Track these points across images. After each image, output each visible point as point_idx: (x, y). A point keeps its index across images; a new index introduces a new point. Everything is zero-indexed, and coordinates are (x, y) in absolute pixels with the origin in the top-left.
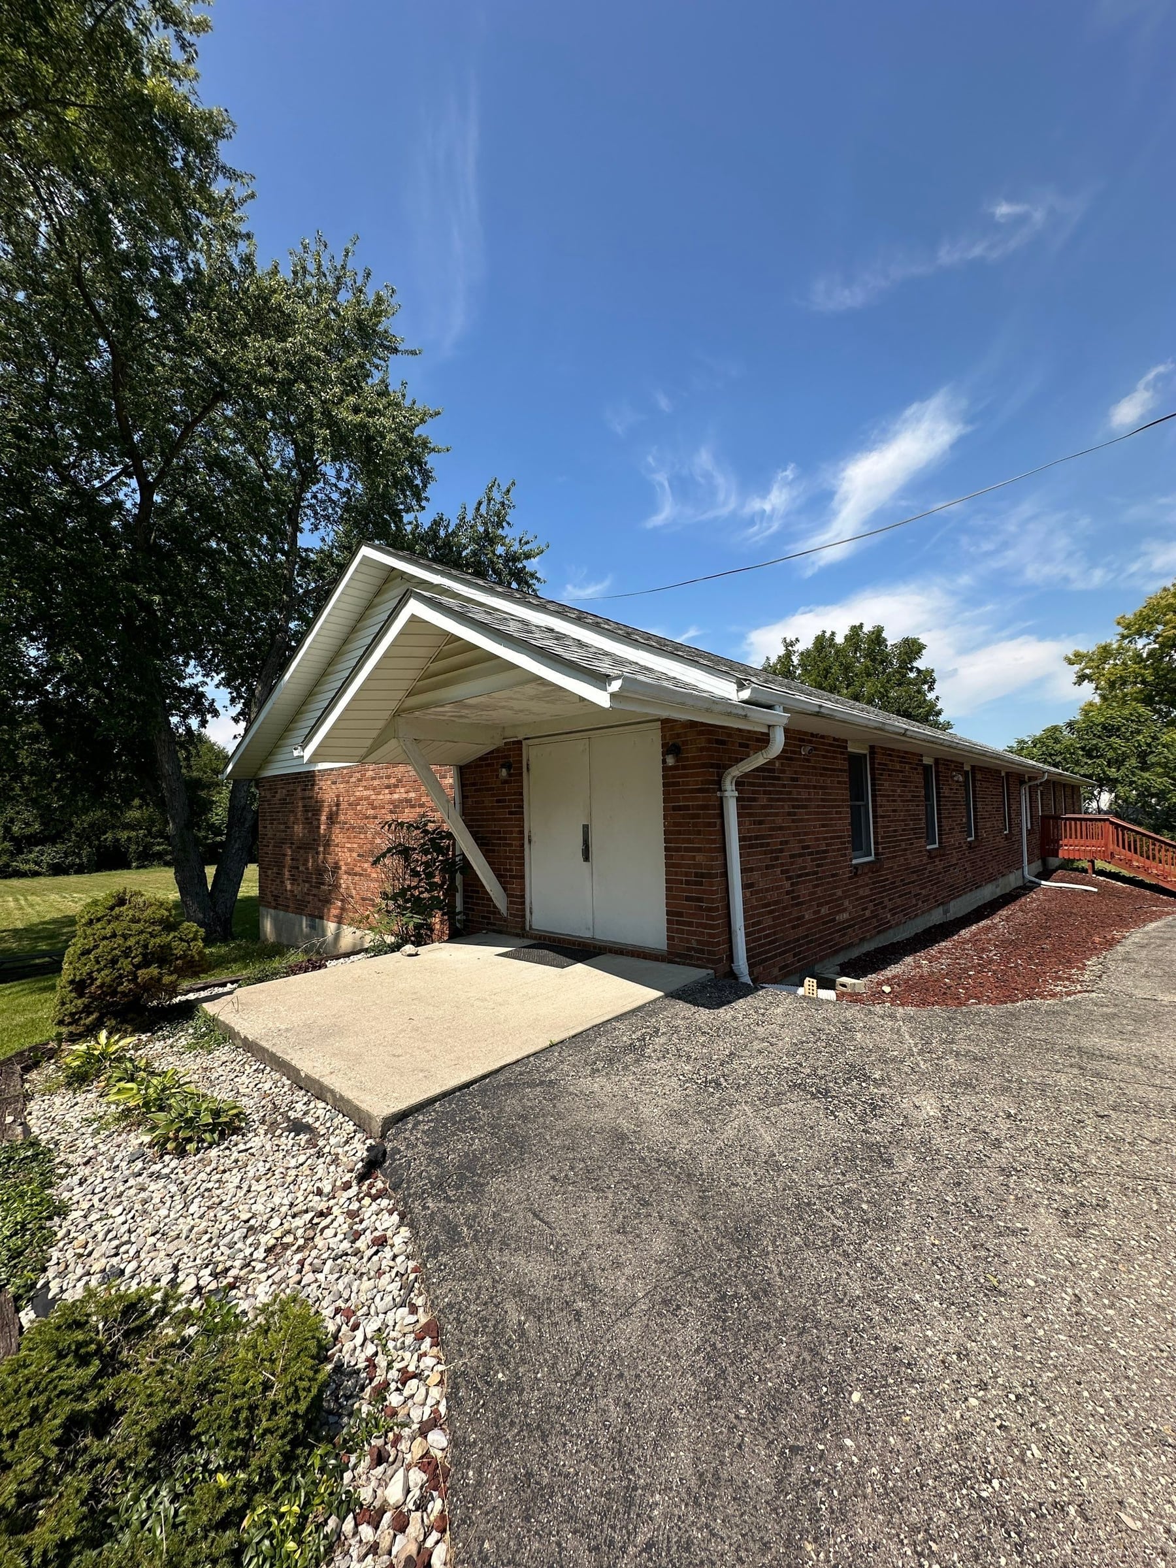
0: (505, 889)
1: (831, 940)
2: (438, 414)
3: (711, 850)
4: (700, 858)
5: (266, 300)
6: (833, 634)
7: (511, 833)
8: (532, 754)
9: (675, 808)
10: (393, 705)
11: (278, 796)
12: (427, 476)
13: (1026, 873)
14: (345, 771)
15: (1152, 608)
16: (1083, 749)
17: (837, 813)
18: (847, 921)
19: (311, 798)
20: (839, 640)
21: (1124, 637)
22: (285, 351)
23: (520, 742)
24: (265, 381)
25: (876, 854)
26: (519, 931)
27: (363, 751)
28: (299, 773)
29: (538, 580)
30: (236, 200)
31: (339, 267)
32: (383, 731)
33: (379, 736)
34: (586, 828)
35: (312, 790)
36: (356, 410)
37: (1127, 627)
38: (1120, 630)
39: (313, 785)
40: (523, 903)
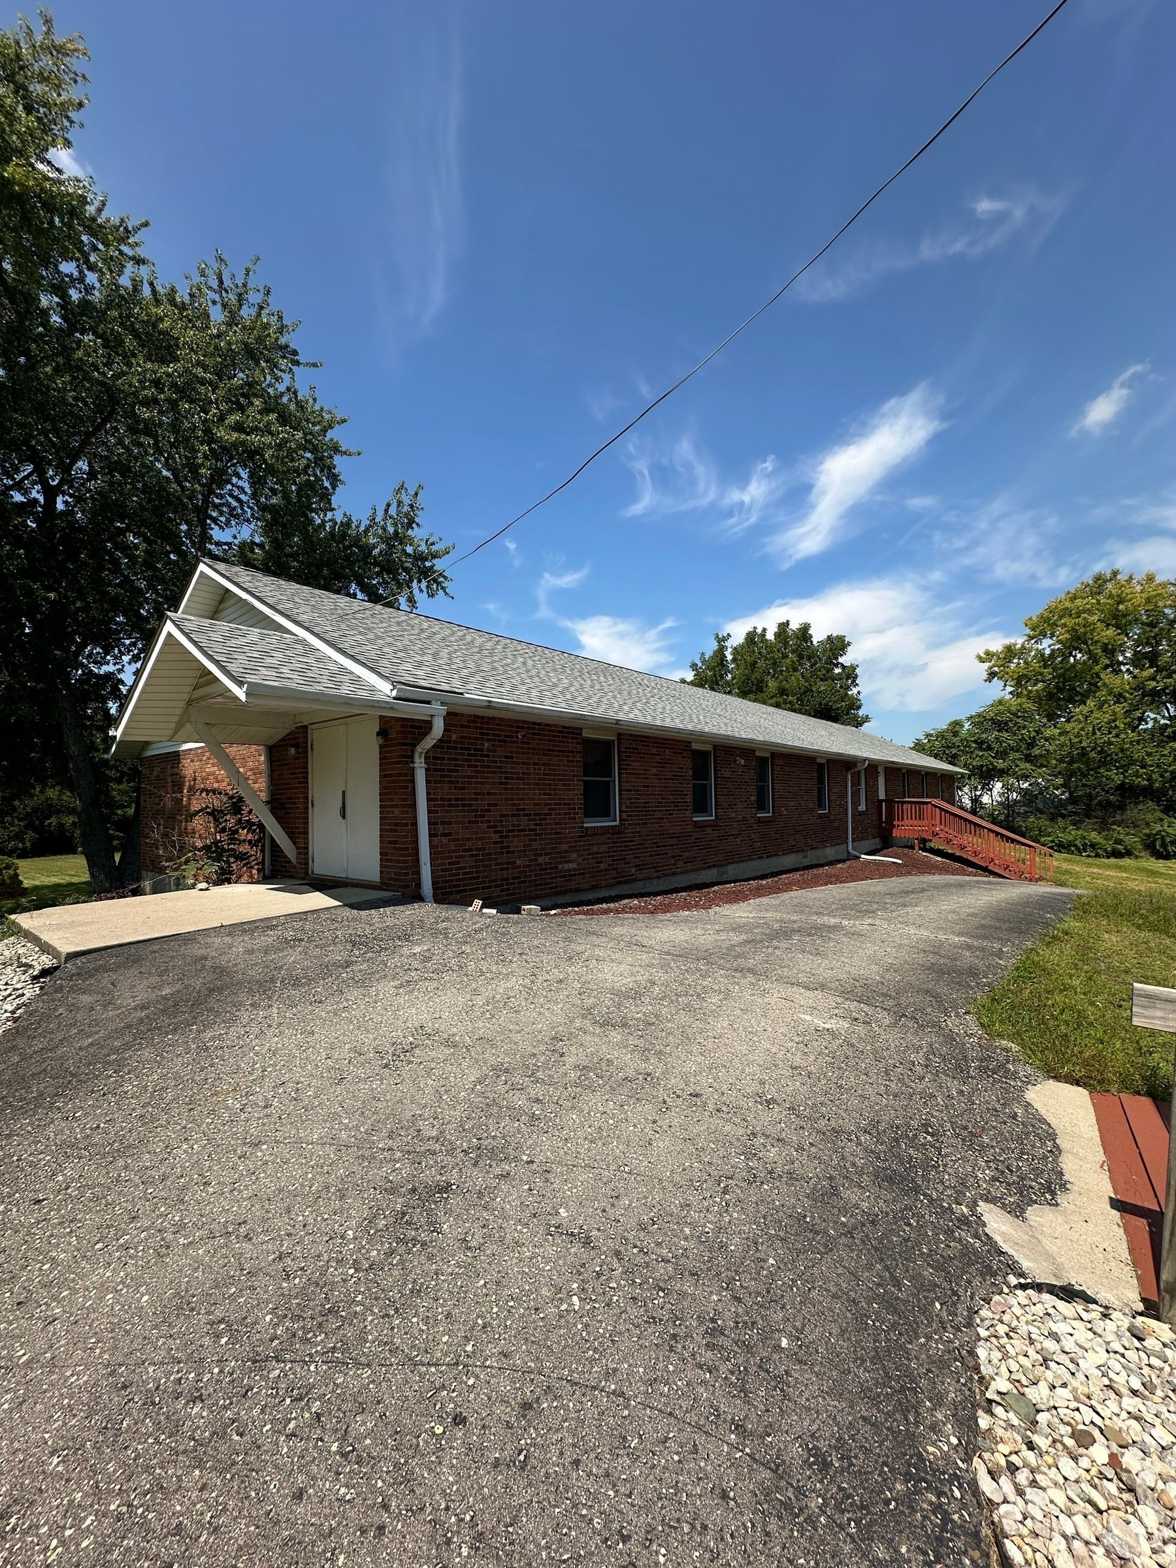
0: (295, 843)
1: (552, 883)
2: (344, 421)
3: (405, 806)
4: (397, 811)
5: (155, 326)
6: (764, 630)
7: (299, 798)
8: (316, 737)
9: (385, 776)
10: (186, 697)
11: (155, 773)
12: (335, 479)
13: (850, 848)
14: (199, 751)
15: (1051, 610)
16: (975, 742)
17: (564, 785)
18: (575, 870)
19: (177, 774)
20: (770, 636)
21: (1031, 638)
22: (169, 375)
23: (305, 727)
24: (148, 403)
25: (620, 820)
26: (302, 875)
27: (170, 732)
28: (169, 753)
29: (446, 578)
30: (130, 228)
31: (240, 285)
32: (182, 716)
33: (180, 720)
34: (344, 792)
35: (178, 767)
36: (239, 427)
37: (1033, 629)
38: (1028, 631)
39: (178, 763)
40: (307, 853)
